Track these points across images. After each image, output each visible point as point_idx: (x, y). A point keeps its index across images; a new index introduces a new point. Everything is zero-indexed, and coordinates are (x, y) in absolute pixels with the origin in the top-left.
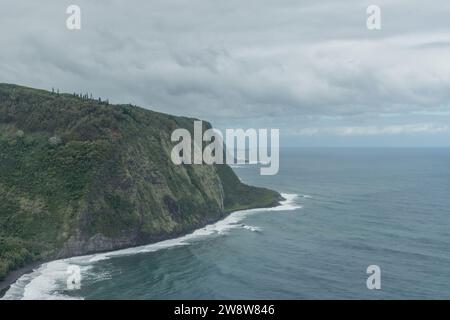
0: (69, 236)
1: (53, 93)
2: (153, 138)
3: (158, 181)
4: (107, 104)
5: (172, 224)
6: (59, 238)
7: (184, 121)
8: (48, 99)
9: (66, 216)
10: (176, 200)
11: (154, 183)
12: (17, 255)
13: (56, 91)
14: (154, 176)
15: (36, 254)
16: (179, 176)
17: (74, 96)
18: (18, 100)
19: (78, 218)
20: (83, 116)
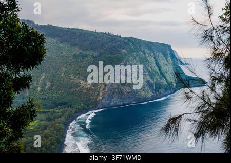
0: (102, 98)
1: (95, 32)
2: (142, 53)
4: (120, 37)
5: (151, 94)
6: (98, 99)
7: (157, 44)
8: (93, 35)
9: (101, 89)
10: (153, 82)
12: (79, 107)
13: (97, 31)
15: (88, 106)
16: (155, 71)
17: (105, 33)
18: (80, 36)
19: (106, 90)
20: (109, 43)
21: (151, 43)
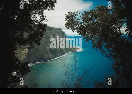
3: (48, 44)
5: (51, 56)
10: (52, 49)
11: (47, 45)
14: (47, 43)
21: (51, 27)
